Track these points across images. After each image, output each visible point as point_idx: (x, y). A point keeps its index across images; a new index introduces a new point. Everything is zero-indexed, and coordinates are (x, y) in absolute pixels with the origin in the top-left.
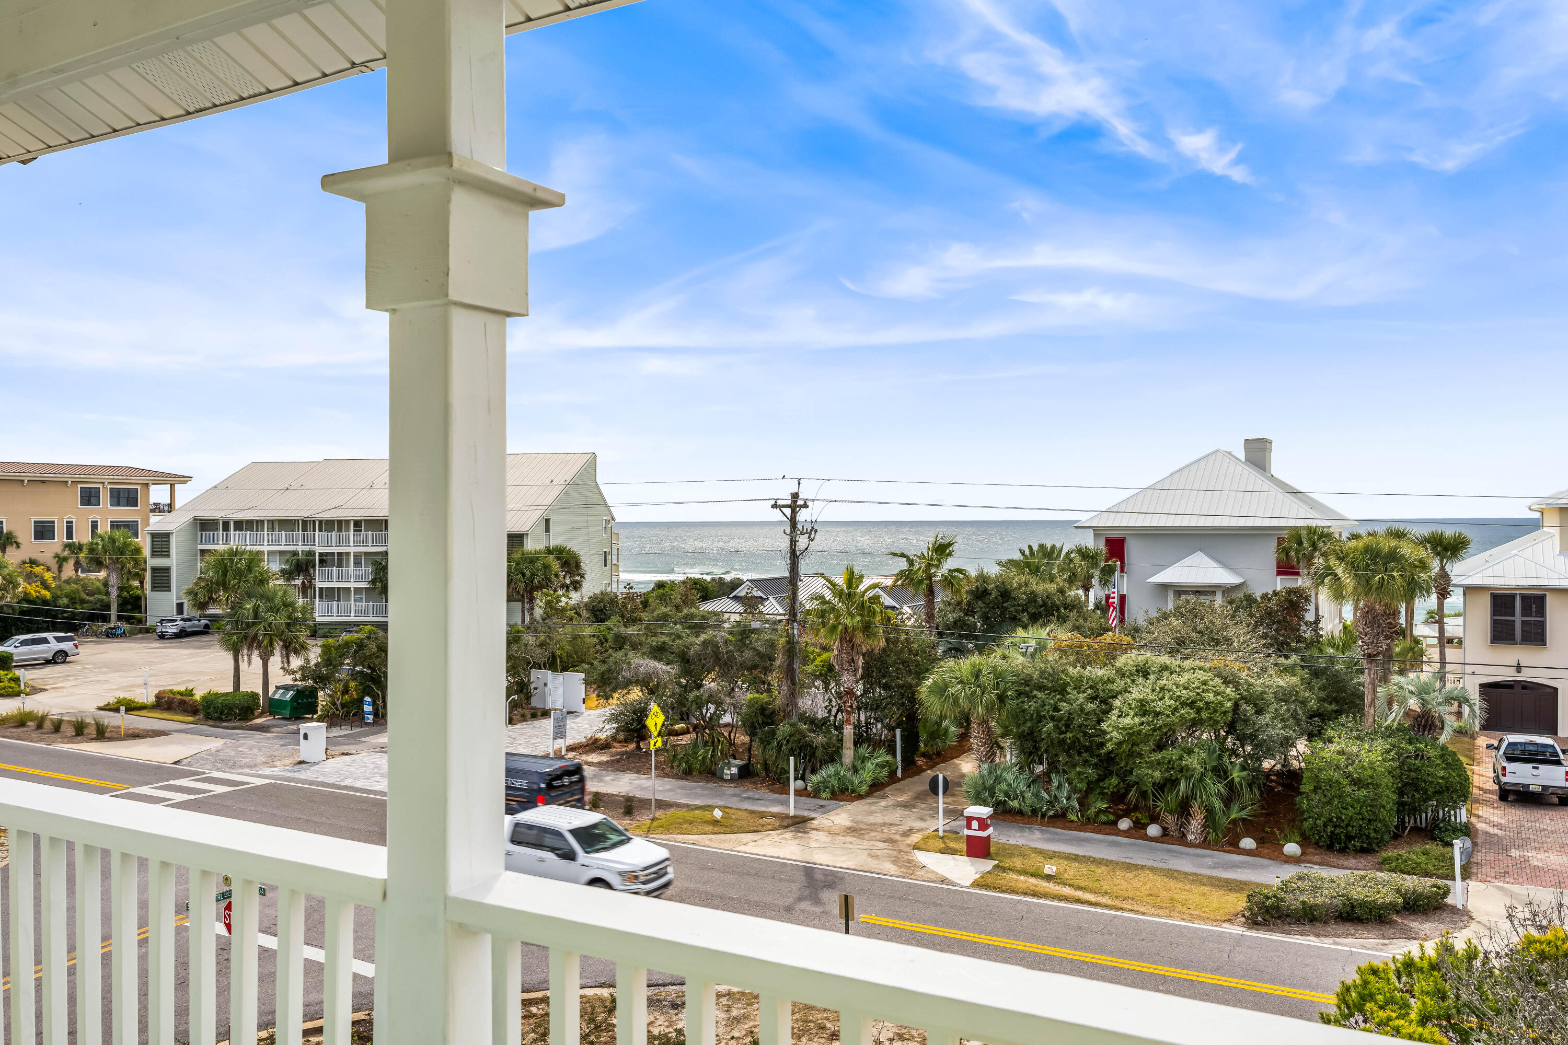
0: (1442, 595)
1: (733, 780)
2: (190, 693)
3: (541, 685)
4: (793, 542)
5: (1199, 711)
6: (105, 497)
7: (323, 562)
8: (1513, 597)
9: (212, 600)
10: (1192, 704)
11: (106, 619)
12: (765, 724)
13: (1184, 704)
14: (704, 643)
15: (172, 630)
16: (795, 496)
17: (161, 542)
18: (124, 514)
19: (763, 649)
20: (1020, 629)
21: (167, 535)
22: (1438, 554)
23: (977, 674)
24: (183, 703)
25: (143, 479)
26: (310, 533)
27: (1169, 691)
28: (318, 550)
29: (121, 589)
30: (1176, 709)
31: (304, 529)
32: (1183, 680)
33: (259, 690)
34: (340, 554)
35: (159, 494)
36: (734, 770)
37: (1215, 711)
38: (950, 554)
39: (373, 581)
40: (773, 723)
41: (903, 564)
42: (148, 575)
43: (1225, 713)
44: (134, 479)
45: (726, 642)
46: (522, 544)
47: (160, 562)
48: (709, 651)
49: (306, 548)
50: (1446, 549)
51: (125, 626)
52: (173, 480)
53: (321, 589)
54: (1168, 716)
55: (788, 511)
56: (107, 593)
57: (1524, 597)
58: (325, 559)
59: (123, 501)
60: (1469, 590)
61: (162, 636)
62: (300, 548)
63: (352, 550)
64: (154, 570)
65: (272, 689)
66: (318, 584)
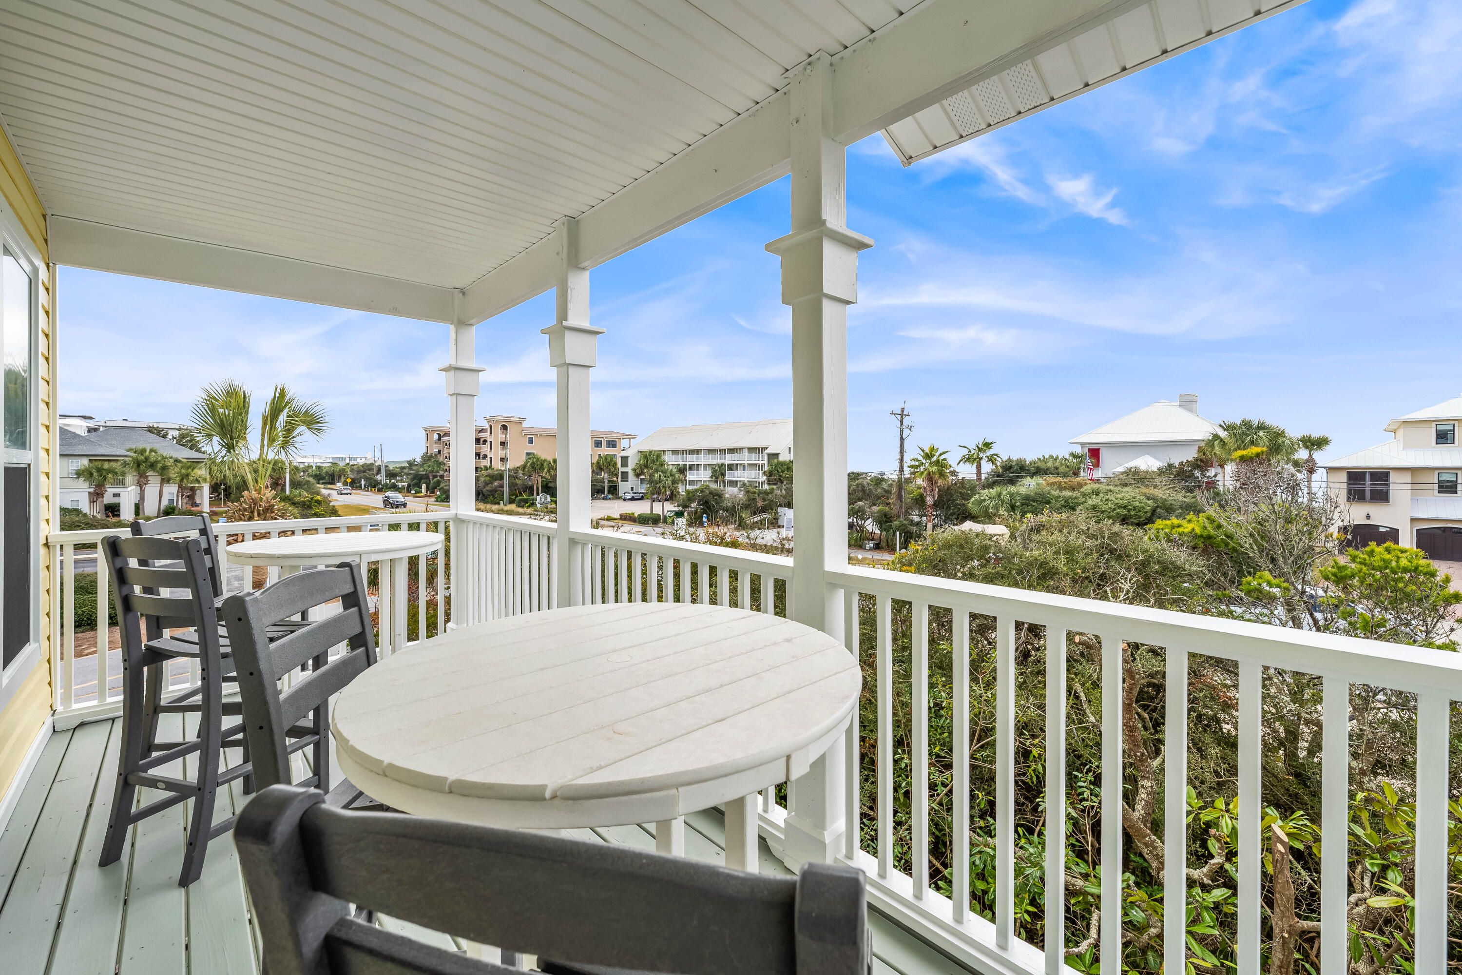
0: (1310, 472)
1: (871, 549)
2: (633, 514)
3: (783, 515)
4: (902, 431)
5: (1129, 511)
6: (604, 444)
7: (691, 468)
8: (1365, 473)
9: (642, 473)
10: (1125, 507)
11: (603, 492)
12: (886, 522)
13: (1120, 507)
14: (858, 485)
15: (629, 497)
16: (903, 410)
17: (625, 460)
18: (610, 451)
19: (887, 488)
20: (1029, 478)
21: (627, 457)
22: (1307, 447)
23: (999, 495)
24: (630, 517)
25: (619, 436)
26: (685, 456)
27: (1111, 500)
28: (688, 463)
29: (609, 481)
30: (1114, 509)
31: (683, 454)
32: (1120, 496)
33: (661, 513)
34: (698, 465)
35: (624, 443)
36: (872, 545)
37: (1140, 511)
38: (991, 448)
39: (711, 477)
40: (891, 522)
41: (966, 452)
42: (620, 475)
43: (1146, 512)
44: (615, 436)
45: (868, 484)
46: (777, 458)
47: (624, 469)
48: (860, 489)
49: (683, 463)
50: (1313, 445)
51: (610, 496)
52: (630, 438)
53: (689, 481)
54: (1110, 512)
55: (899, 417)
56: (604, 482)
57: (1372, 474)
58: (691, 467)
59: (611, 446)
60: (1331, 470)
61: (625, 500)
62: (681, 463)
63: (703, 463)
64: (622, 472)
65: (666, 512)
66: (688, 478)
